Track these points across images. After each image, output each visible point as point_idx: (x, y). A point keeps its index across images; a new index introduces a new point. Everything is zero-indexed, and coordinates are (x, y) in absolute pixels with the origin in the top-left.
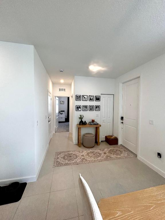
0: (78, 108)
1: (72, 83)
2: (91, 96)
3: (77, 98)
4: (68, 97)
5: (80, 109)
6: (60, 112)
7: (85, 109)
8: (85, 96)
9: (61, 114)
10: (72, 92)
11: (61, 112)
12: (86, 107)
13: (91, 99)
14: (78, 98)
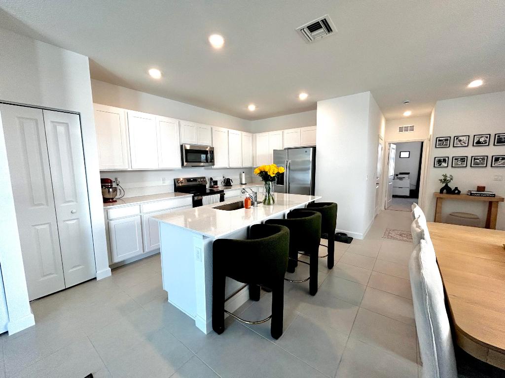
0: (440, 162)
1: (431, 112)
2: (481, 136)
3: (440, 142)
4: (422, 141)
5: (444, 164)
6: (397, 175)
7: (459, 163)
8: (461, 138)
9: (401, 179)
10: (431, 132)
11: (399, 175)
12: (463, 159)
13: (479, 142)
14: (442, 142)
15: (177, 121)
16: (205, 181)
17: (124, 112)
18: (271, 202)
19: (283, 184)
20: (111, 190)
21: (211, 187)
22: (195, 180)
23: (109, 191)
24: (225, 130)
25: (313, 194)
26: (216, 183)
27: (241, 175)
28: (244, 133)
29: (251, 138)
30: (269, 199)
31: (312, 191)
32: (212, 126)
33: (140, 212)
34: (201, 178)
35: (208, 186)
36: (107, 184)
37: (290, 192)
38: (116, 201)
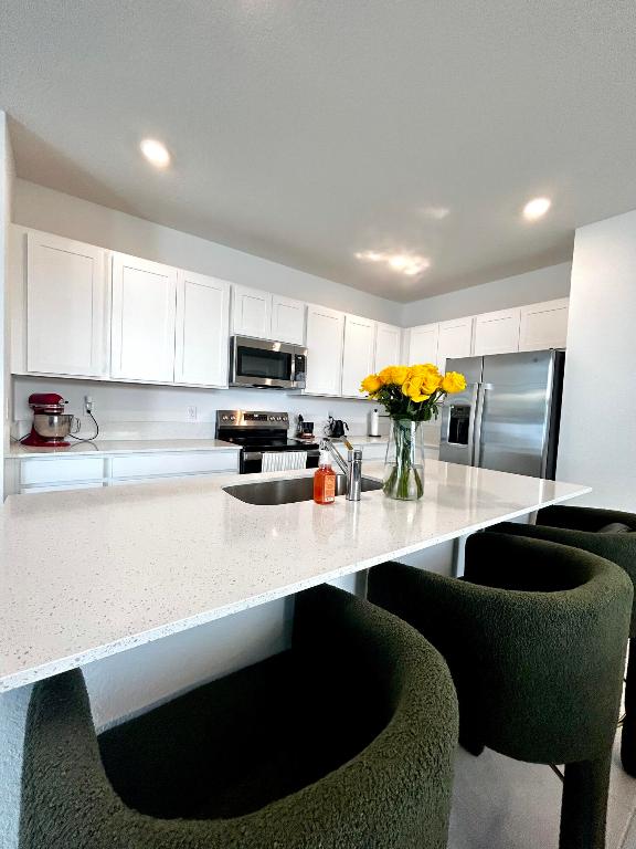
15: (227, 285)
16: (287, 422)
17: (106, 255)
18: (413, 489)
19: (465, 441)
20: (56, 419)
21: (299, 435)
22: (263, 417)
23: (51, 423)
24: (340, 315)
25: (551, 475)
26: (309, 427)
27: (369, 416)
28: (383, 326)
29: (397, 337)
30: (405, 481)
31: (548, 467)
32: (309, 305)
33: (105, 475)
34: (276, 415)
35: (291, 434)
36: (49, 406)
37: (484, 463)
38: (67, 444)
